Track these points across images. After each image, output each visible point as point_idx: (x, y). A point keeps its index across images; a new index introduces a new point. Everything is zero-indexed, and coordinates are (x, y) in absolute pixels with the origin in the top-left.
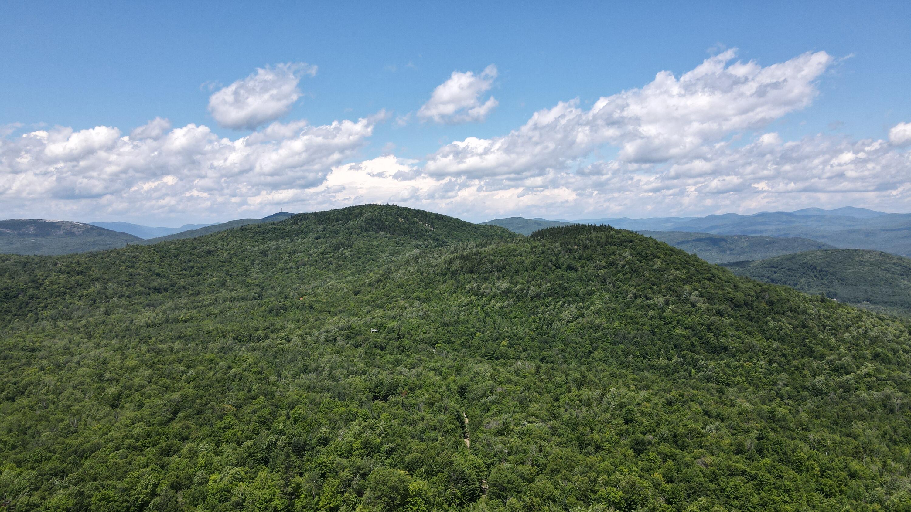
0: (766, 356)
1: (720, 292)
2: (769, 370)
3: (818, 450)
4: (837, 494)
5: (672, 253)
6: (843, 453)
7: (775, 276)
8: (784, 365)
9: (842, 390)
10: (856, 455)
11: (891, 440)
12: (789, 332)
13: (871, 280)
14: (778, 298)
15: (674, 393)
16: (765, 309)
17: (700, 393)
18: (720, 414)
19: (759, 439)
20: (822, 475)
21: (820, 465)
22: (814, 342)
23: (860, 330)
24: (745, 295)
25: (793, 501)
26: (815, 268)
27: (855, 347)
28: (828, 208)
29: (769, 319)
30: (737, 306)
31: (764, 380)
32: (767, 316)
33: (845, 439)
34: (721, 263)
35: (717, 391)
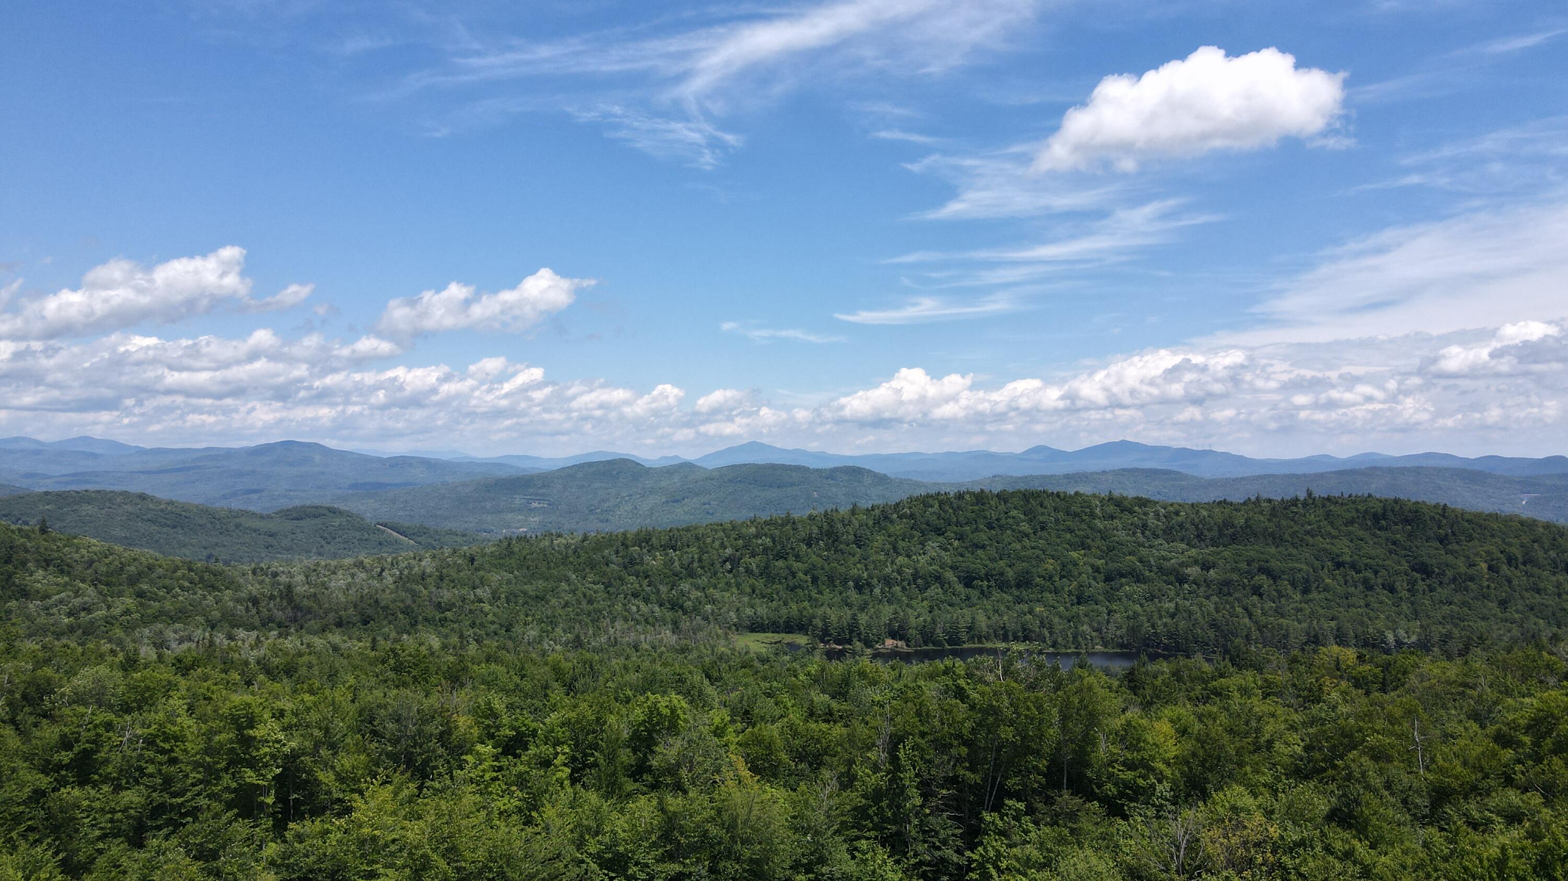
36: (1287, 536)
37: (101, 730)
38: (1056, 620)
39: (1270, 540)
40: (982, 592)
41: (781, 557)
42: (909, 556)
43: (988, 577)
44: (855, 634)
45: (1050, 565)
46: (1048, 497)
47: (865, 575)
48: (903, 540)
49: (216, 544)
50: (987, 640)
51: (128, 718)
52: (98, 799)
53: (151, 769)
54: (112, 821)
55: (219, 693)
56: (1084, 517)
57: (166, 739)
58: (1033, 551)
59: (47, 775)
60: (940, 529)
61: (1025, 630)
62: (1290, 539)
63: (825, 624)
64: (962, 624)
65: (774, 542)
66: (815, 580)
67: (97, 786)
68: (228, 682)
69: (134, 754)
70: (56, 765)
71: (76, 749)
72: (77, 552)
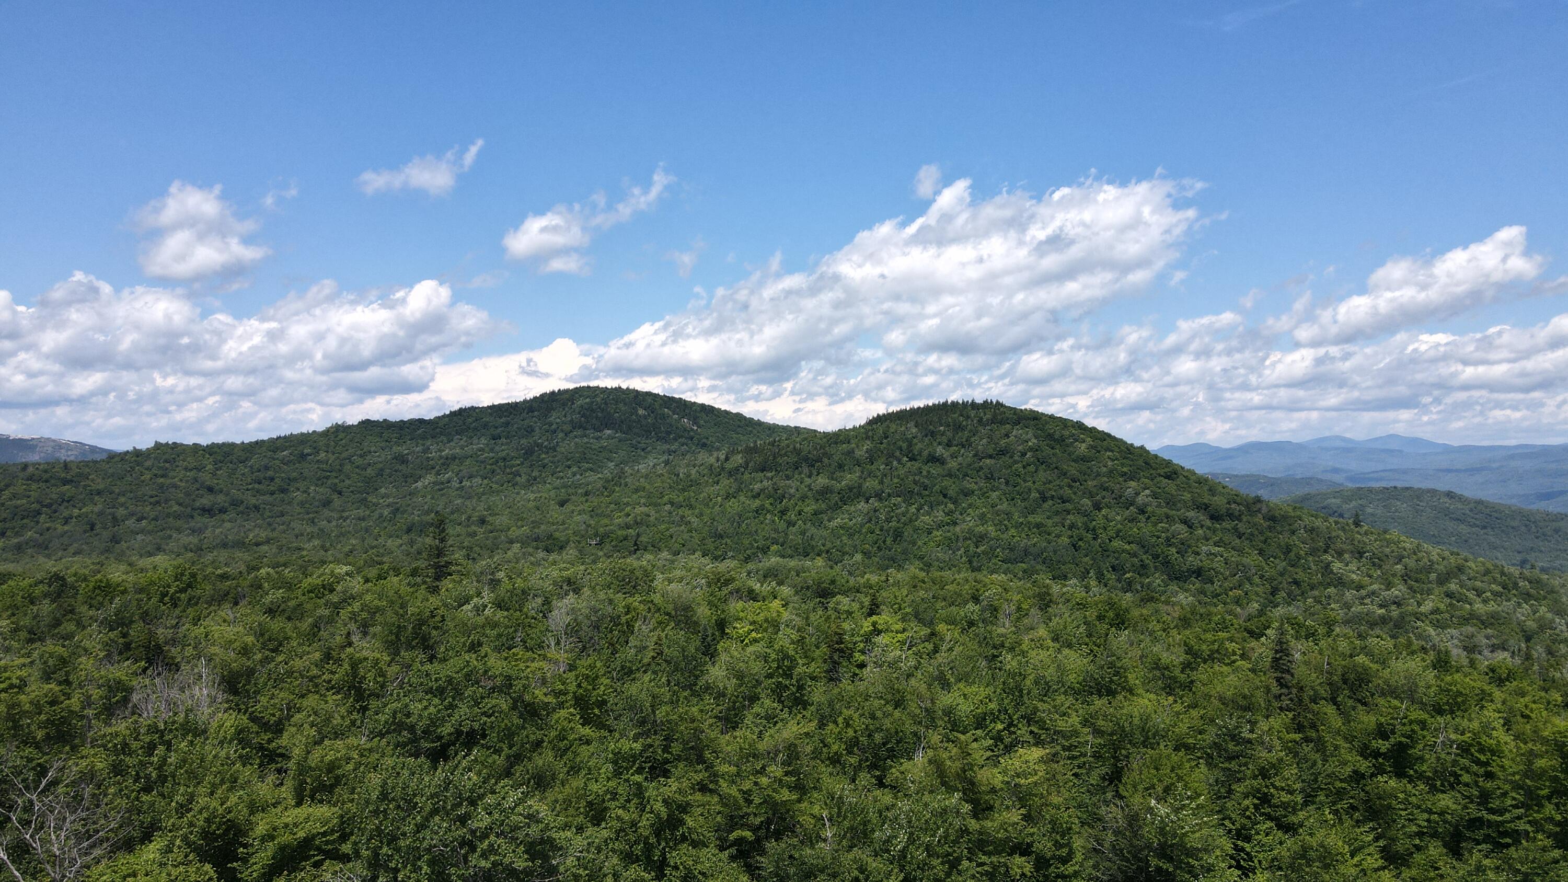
1: (1187, 495)
24: (1229, 503)
30: (1215, 516)
37: (1416, 727)
49: (1532, 549)
51: (1440, 719)
52: (1415, 795)
53: (1466, 778)
54: (1428, 821)
55: (1539, 712)
57: (1482, 750)
59: (1366, 758)
67: (1414, 782)
68: (1549, 703)
69: (1448, 758)
70: (1373, 751)
71: (1392, 740)
72: (1387, 547)
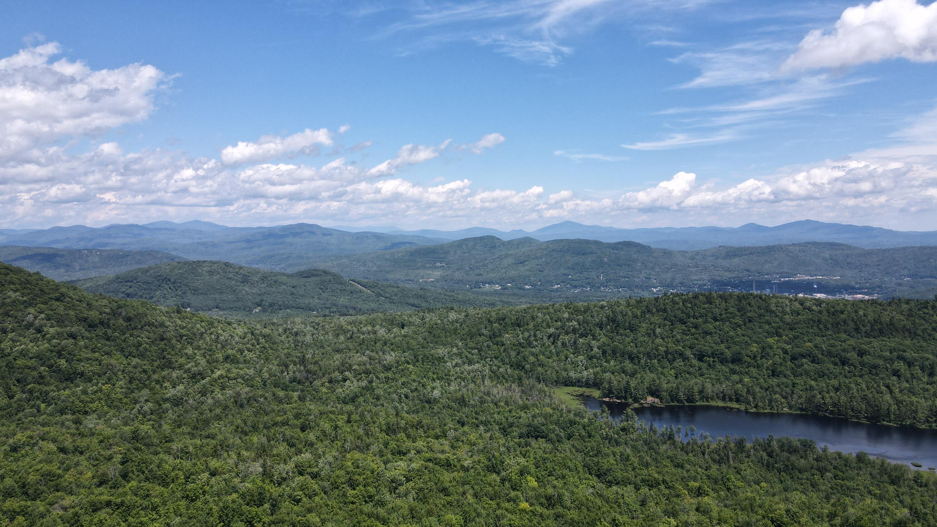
0: (125, 375)
1: (72, 313)
2: (129, 389)
3: (181, 459)
4: (201, 496)
5: (8, 271)
6: (204, 455)
7: (131, 290)
8: (145, 381)
9: (200, 395)
10: (215, 454)
11: (242, 432)
12: (148, 346)
13: (219, 289)
14: (135, 313)
15: (19, 436)
16: (122, 326)
17: (52, 429)
18: (78, 447)
19: (122, 463)
20: (187, 481)
21: (184, 473)
22: (173, 353)
23: (213, 336)
24: (101, 314)
25: (160, 516)
26: (169, 280)
27: (209, 353)
28: (177, 221)
29: (127, 335)
30: (92, 326)
31: (125, 400)
32: (125, 333)
33: (205, 441)
34: (70, 280)
35: (73, 422)
36: (919, 332)
38: (757, 389)
39: (907, 334)
40: (709, 365)
41: (584, 336)
42: (663, 339)
43: (713, 355)
44: (628, 394)
45: (754, 348)
46: (754, 298)
47: (635, 351)
48: (659, 327)
50: (712, 399)
56: (778, 314)
58: (744, 338)
60: (683, 320)
61: (736, 394)
62: (921, 334)
63: (610, 387)
64: (696, 389)
65: (579, 325)
66: (604, 352)
